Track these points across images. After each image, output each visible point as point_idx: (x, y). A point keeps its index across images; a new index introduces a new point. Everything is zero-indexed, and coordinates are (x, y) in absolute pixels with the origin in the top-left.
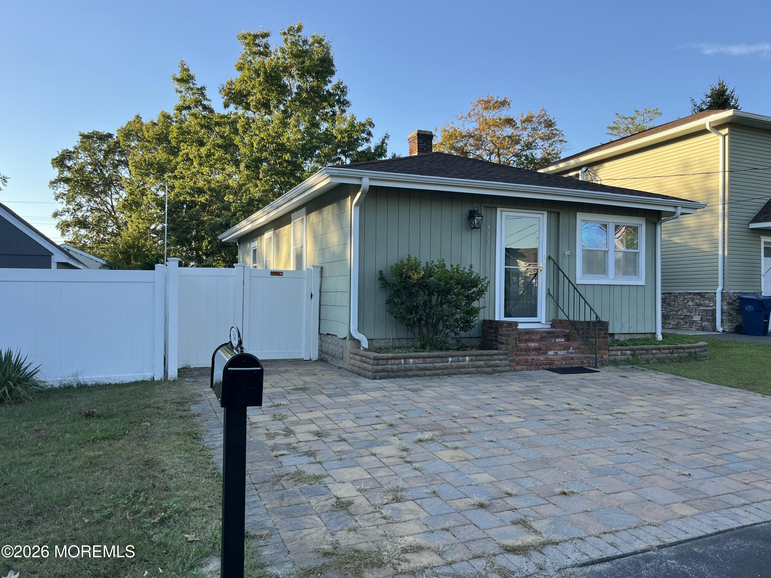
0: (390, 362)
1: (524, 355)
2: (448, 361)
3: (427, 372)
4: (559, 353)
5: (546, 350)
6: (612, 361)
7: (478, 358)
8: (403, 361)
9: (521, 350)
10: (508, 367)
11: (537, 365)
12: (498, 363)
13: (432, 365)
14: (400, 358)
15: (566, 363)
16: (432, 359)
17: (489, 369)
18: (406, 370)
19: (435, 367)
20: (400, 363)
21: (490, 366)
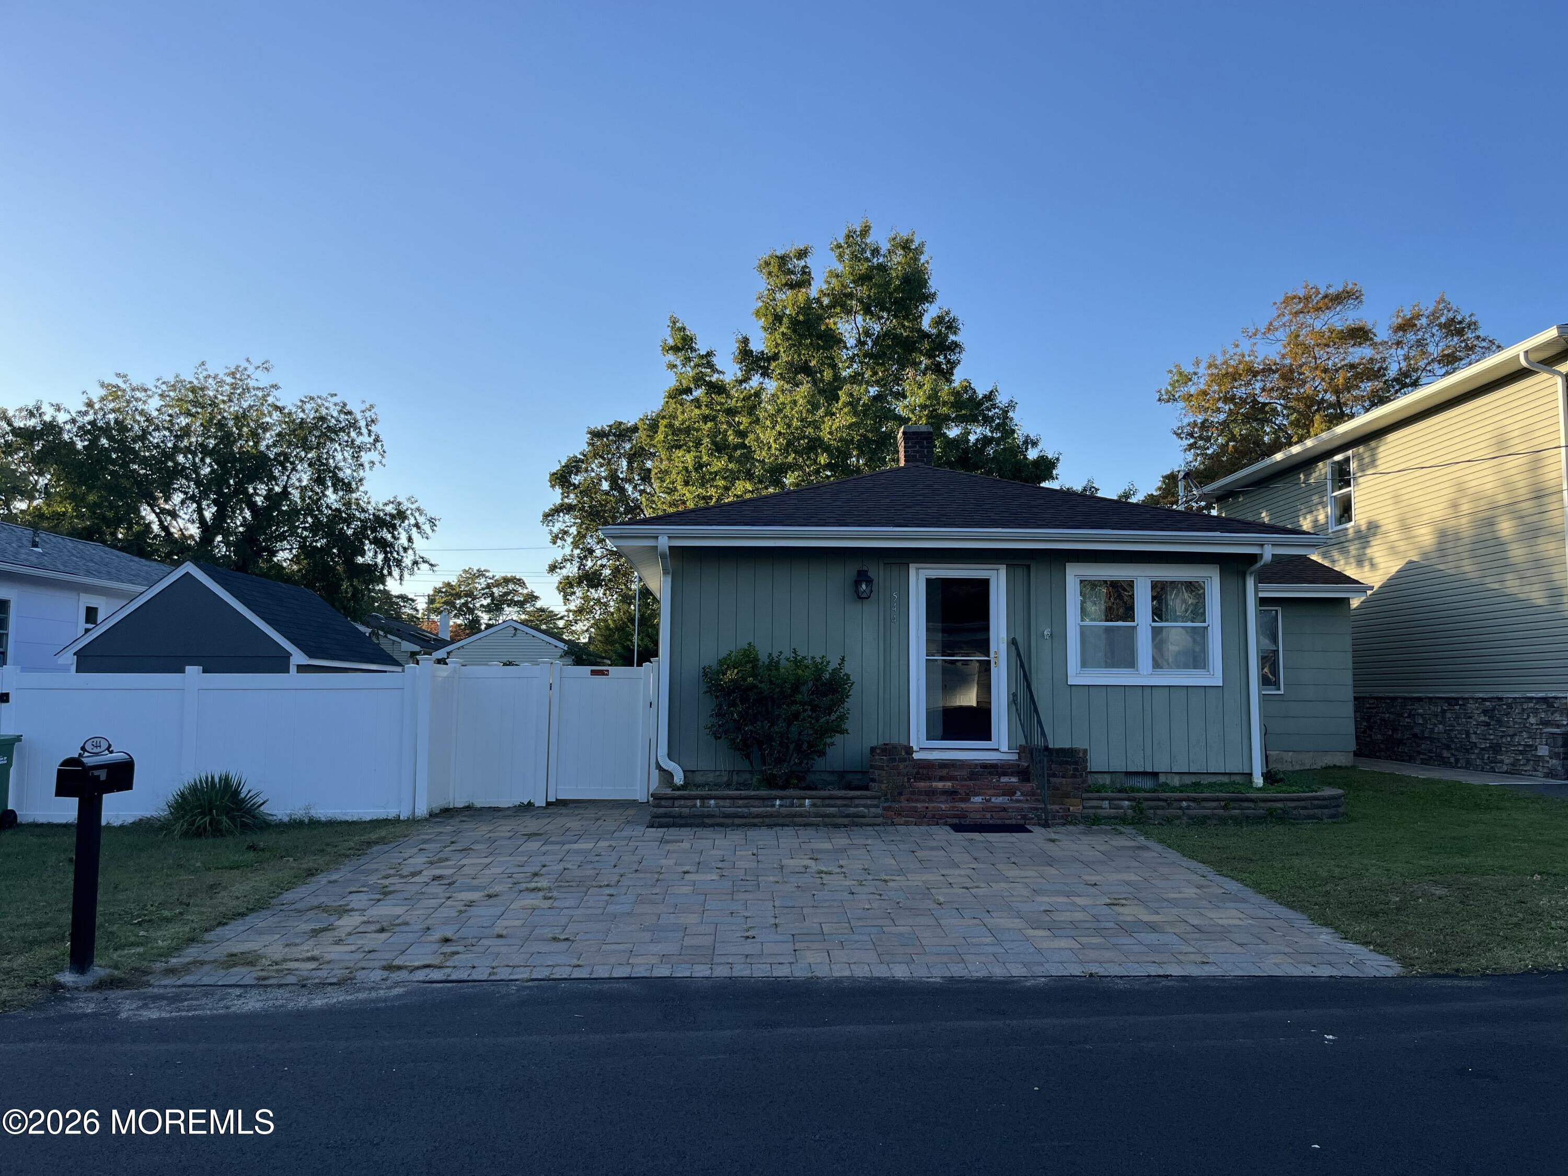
0: (677, 803)
1: (924, 801)
2: (774, 806)
3: (737, 821)
4: (993, 799)
5: (967, 794)
6: (1088, 817)
7: (827, 802)
8: (698, 802)
9: (920, 793)
10: (881, 819)
11: (933, 816)
12: (860, 812)
13: (746, 810)
14: (695, 798)
15: (992, 817)
16: (746, 801)
17: (846, 821)
18: (703, 816)
19: (750, 813)
20: (695, 806)
21: (847, 816)
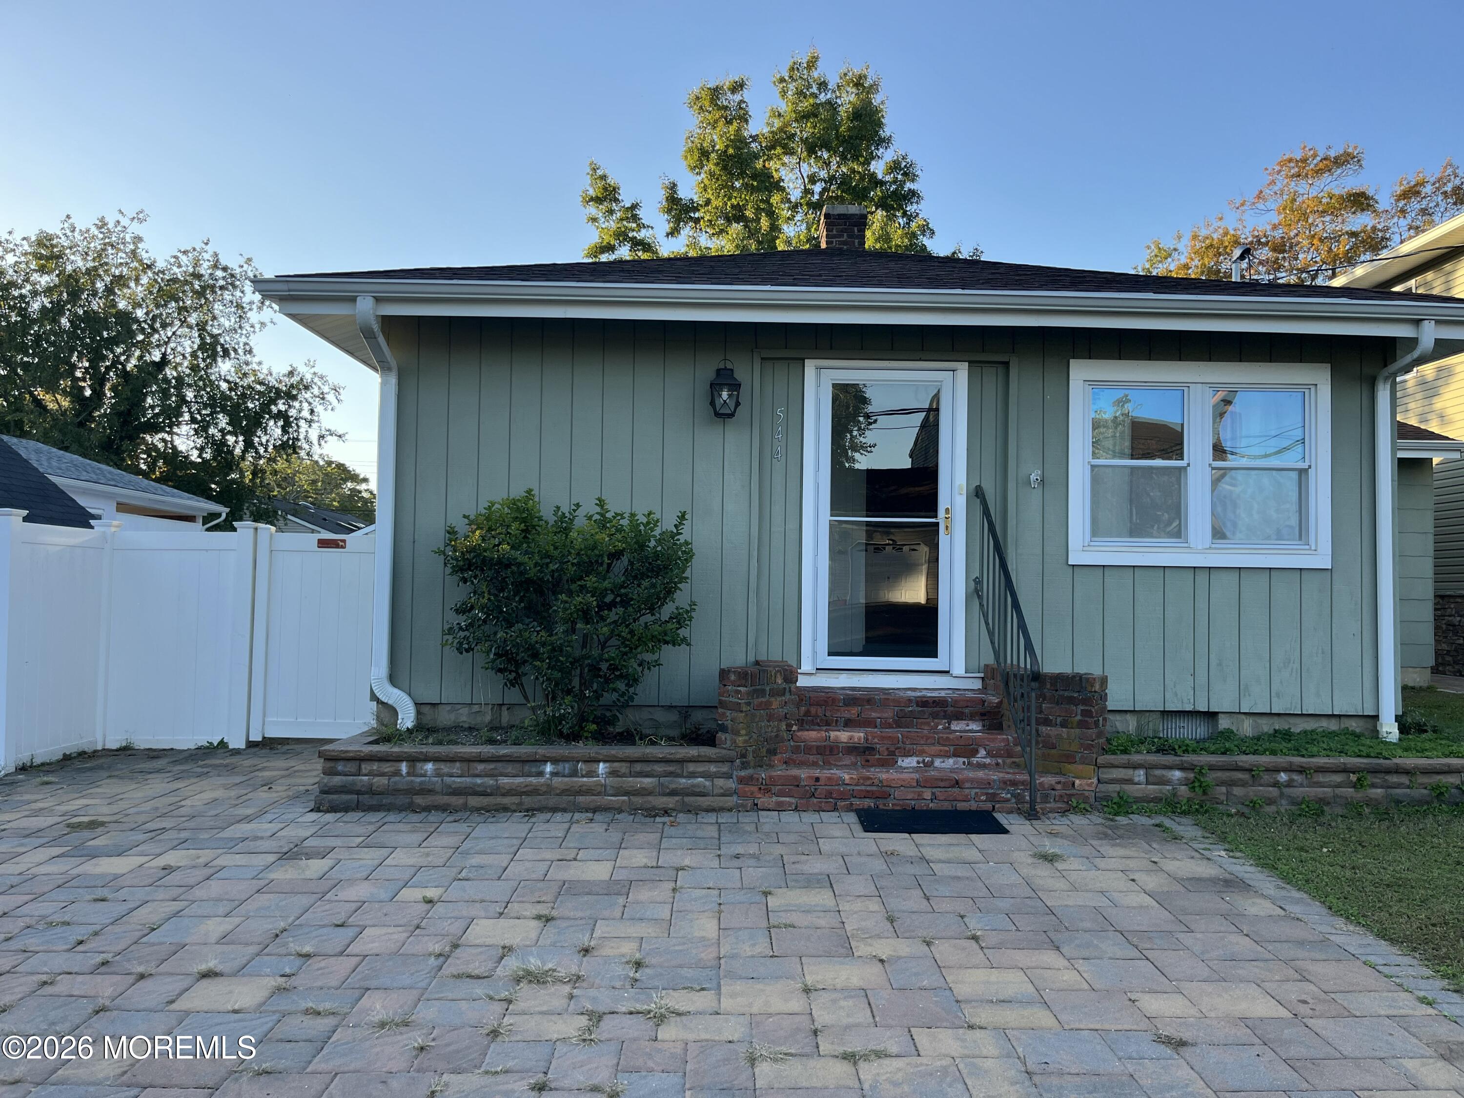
0: (366, 767)
1: (815, 764)
2: (541, 774)
3: (473, 801)
4: (938, 763)
5: (892, 753)
6: (1107, 798)
7: (638, 767)
8: (404, 767)
9: (808, 750)
10: (735, 798)
11: (829, 795)
12: (698, 785)
13: (491, 782)
14: (398, 759)
15: (934, 797)
16: (492, 766)
17: (670, 802)
18: (412, 791)
19: (498, 787)
20: (397, 773)
21: (673, 793)
